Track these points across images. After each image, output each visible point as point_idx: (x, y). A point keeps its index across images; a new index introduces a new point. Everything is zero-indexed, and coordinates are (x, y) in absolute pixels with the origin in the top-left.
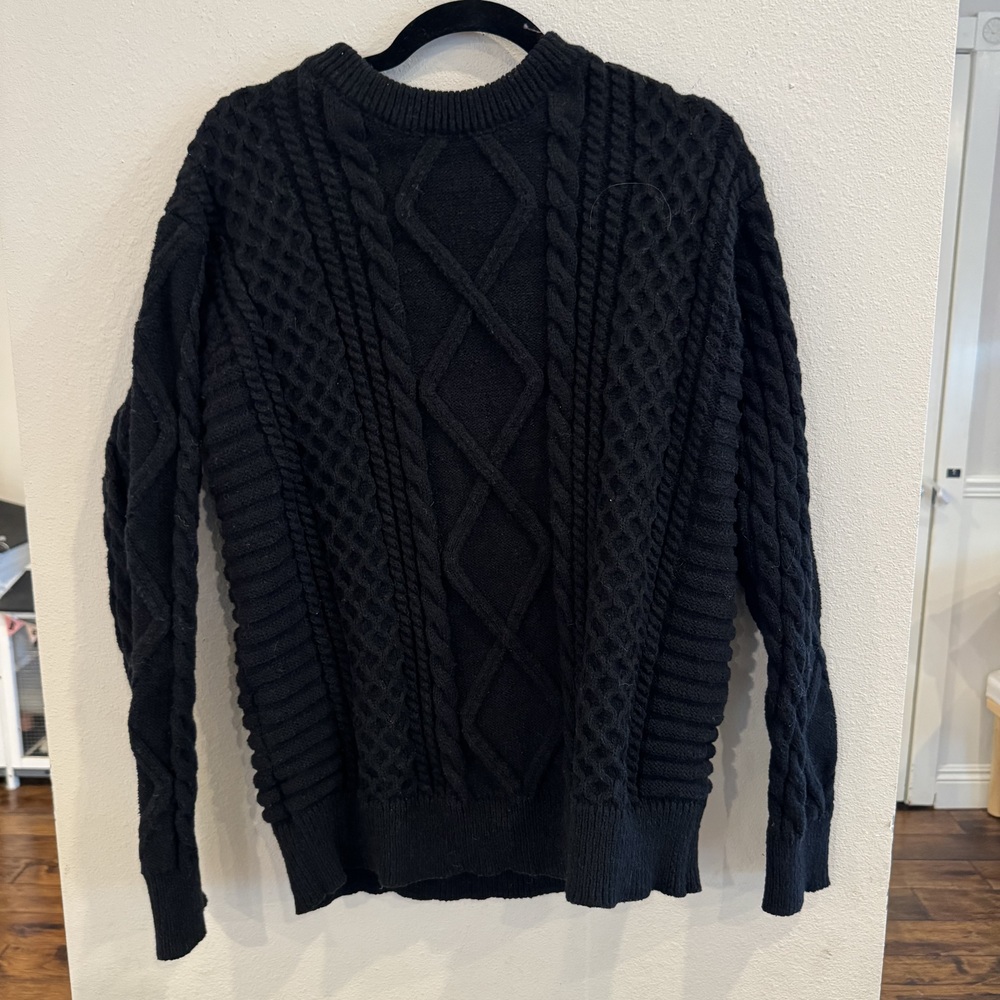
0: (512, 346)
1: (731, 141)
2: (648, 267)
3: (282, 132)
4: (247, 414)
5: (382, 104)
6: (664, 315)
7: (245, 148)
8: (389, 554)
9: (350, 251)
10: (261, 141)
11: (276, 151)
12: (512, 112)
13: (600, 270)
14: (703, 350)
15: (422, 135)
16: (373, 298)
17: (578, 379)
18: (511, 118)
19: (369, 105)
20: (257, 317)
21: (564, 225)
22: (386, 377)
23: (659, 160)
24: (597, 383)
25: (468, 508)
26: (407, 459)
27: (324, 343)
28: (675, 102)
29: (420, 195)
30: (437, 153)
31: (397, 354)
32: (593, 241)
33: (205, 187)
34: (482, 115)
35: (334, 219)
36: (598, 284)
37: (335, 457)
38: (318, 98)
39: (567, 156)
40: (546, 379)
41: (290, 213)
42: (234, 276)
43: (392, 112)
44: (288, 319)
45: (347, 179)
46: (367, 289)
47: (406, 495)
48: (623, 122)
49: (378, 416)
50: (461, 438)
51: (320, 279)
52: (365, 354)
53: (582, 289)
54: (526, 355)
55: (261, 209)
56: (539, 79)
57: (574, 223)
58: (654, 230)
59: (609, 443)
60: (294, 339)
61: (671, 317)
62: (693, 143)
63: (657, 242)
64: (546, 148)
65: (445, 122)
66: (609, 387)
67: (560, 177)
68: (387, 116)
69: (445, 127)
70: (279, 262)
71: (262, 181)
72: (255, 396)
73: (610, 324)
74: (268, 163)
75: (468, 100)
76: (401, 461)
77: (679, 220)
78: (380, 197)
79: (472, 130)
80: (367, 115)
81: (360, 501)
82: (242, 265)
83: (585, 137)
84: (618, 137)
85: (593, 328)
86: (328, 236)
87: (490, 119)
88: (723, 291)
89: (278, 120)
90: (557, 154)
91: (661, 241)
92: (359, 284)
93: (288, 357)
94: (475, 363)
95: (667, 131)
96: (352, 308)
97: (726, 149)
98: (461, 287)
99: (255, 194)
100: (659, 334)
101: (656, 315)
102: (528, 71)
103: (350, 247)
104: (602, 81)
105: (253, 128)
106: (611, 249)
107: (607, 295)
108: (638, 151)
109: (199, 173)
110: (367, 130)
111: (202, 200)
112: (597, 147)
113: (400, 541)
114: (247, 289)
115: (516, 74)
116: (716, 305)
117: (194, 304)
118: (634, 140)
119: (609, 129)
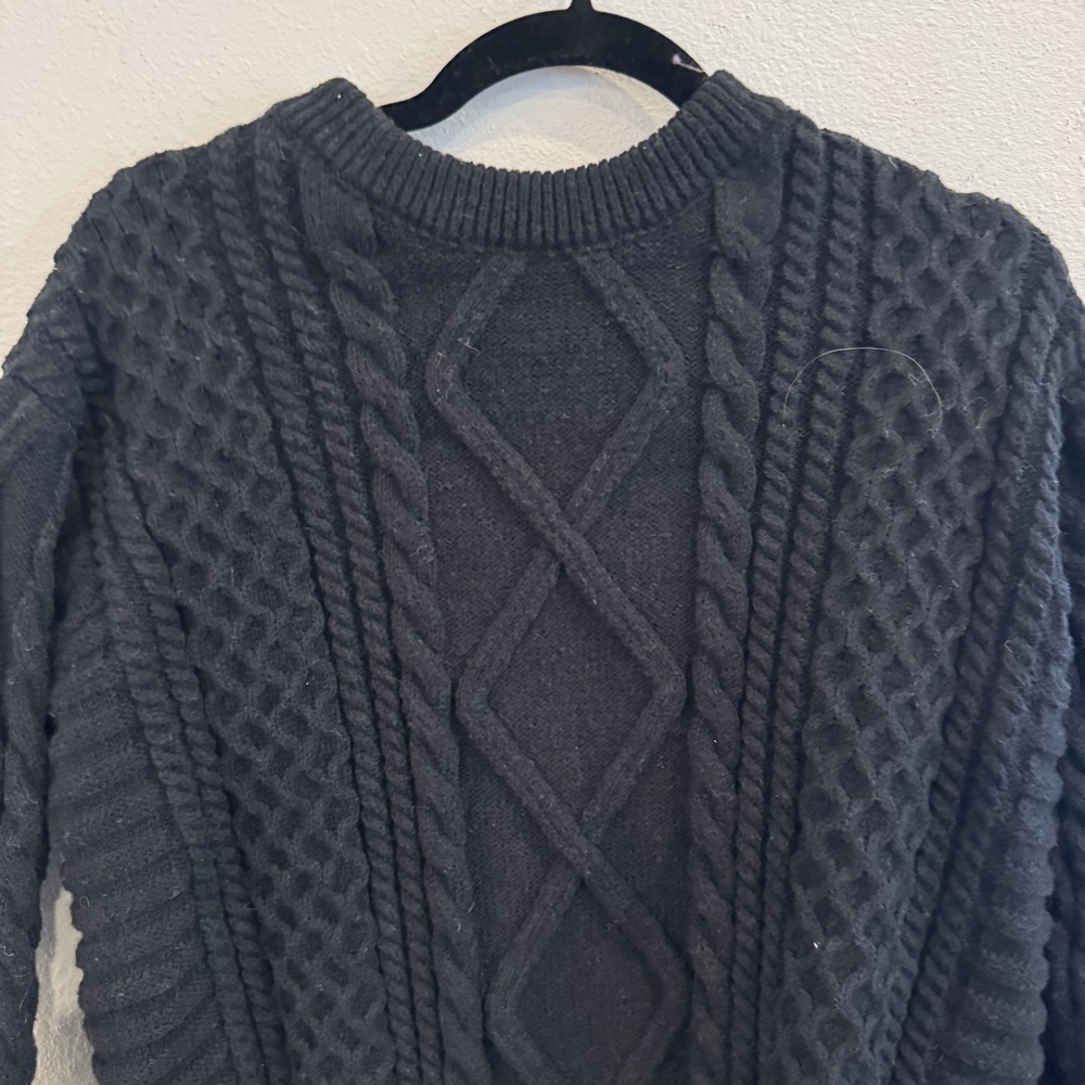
0: (630, 628)
1: (1049, 279)
2: (891, 502)
3: (225, 235)
4: (130, 750)
5: (408, 190)
6: (924, 595)
7: (156, 261)
8: (388, 993)
9: (341, 449)
10: (185, 250)
11: (213, 268)
12: (648, 213)
13: (798, 499)
14: (998, 665)
15: (481, 250)
16: (379, 534)
17: (749, 696)
18: (645, 224)
19: (385, 191)
20: (159, 569)
21: (735, 416)
22: (398, 675)
23: (917, 309)
24: (790, 709)
25: (536, 916)
26: (427, 823)
27: (283, 613)
28: (947, 205)
29: (472, 356)
30: (506, 283)
31: (418, 633)
32: (788, 449)
33: (79, 328)
34: (592, 218)
35: (314, 393)
36: (793, 524)
37: (295, 818)
38: (290, 175)
39: (745, 297)
40: (690, 688)
41: (233, 378)
42: (121, 492)
43: (425, 205)
44: (219, 570)
45: (339, 323)
46: (369, 518)
47: (423, 890)
48: (852, 237)
49: (378, 742)
50: (530, 790)
51: (284, 497)
52: (361, 632)
53: (762, 533)
54: (655, 645)
55: (179, 371)
56: (700, 155)
57: (754, 415)
58: (904, 435)
59: (814, 830)
60: (229, 606)
61: (939, 597)
62: (980, 282)
63: (912, 458)
64: (706, 279)
65: (523, 229)
66: (815, 723)
67: (730, 331)
68: (416, 214)
69: (523, 236)
70: (205, 467)
71: (184, 321)
72: (147, 716)
73: (817, 601)
74: (195, 289)
75: (566, 188)
76: (416, 826)
77: (954, 420)
78: (398, 358)
79: (574, 243)
80: (380, 210)
81: (338, 899)
82: (138, 474)
83: (781, 260)
84: (840, 264)
85: (782, 605)
86: (301, 421)
87: (607, 225)
88: (1042, 560)
89: (218, 212)
90: (726, 291)
91: (920, 455)
92: (354, 508)
93: (215, 639)
94: (559, 653)
95: (933, 257)
96: (341, 549)
97: (1040, 293)
98: (541, 521)
99: (169, 344)
100: (915, 631)
101: (908, 595)
102: (681, 139)
103: (341, 443)
104: (816, 162)
105: (172, 225)
106: (820, 465)
107: (812, 547)
108: (877, 291)
109: (68, 303)
110: (379, 238)
111: (71, 352)
112: (801, 281)
113: (408, 971)
114: (144, 517)
115: (658, 143)
116: (1027, 583)
117: (43, 542)
118: (869, 269)
119: (824, 250)
